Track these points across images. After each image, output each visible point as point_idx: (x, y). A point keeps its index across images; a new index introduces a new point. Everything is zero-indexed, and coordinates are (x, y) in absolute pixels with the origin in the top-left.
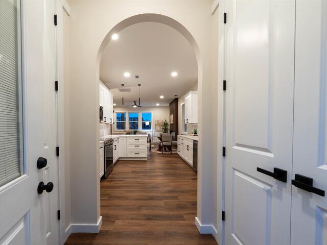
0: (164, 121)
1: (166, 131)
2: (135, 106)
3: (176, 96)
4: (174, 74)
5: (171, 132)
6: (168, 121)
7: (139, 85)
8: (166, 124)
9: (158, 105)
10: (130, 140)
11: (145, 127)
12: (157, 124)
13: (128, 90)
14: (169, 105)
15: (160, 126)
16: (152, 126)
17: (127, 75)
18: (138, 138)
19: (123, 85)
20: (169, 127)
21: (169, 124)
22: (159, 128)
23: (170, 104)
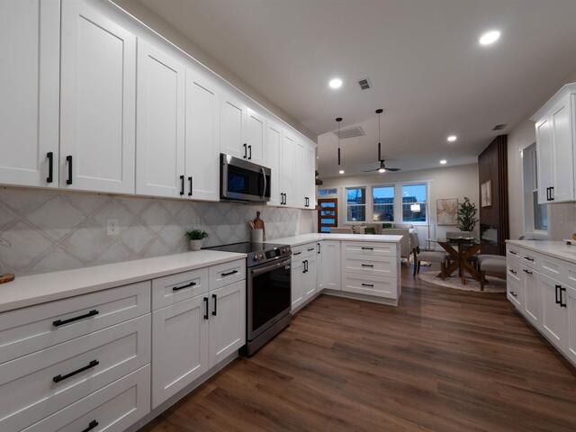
0: (463, 201)
1: (467, 225)
2: (382, 171)
3: (498, 127)
4: (490, 38)
5: (484, 228)
6: (474, 201)
7: (379, 111)
8: (467, 209)
9: (443, 162)
10: (348, 249)
11: (408, 215)
12: (443, 208)
13: (356, 133)
14: (475, 160)
15: (452, 213)
16: (428, 214)
17: (336, 84)
18: (370, 245)
19: (339, 120)
20: (477, 216)
21: (477, 207)
22: (446, 218)
23: (480, 157)
